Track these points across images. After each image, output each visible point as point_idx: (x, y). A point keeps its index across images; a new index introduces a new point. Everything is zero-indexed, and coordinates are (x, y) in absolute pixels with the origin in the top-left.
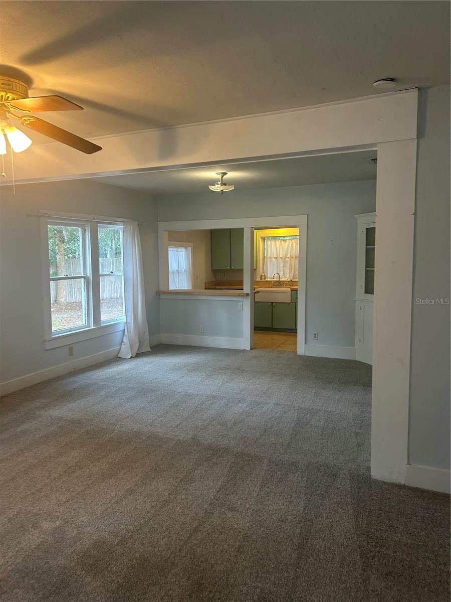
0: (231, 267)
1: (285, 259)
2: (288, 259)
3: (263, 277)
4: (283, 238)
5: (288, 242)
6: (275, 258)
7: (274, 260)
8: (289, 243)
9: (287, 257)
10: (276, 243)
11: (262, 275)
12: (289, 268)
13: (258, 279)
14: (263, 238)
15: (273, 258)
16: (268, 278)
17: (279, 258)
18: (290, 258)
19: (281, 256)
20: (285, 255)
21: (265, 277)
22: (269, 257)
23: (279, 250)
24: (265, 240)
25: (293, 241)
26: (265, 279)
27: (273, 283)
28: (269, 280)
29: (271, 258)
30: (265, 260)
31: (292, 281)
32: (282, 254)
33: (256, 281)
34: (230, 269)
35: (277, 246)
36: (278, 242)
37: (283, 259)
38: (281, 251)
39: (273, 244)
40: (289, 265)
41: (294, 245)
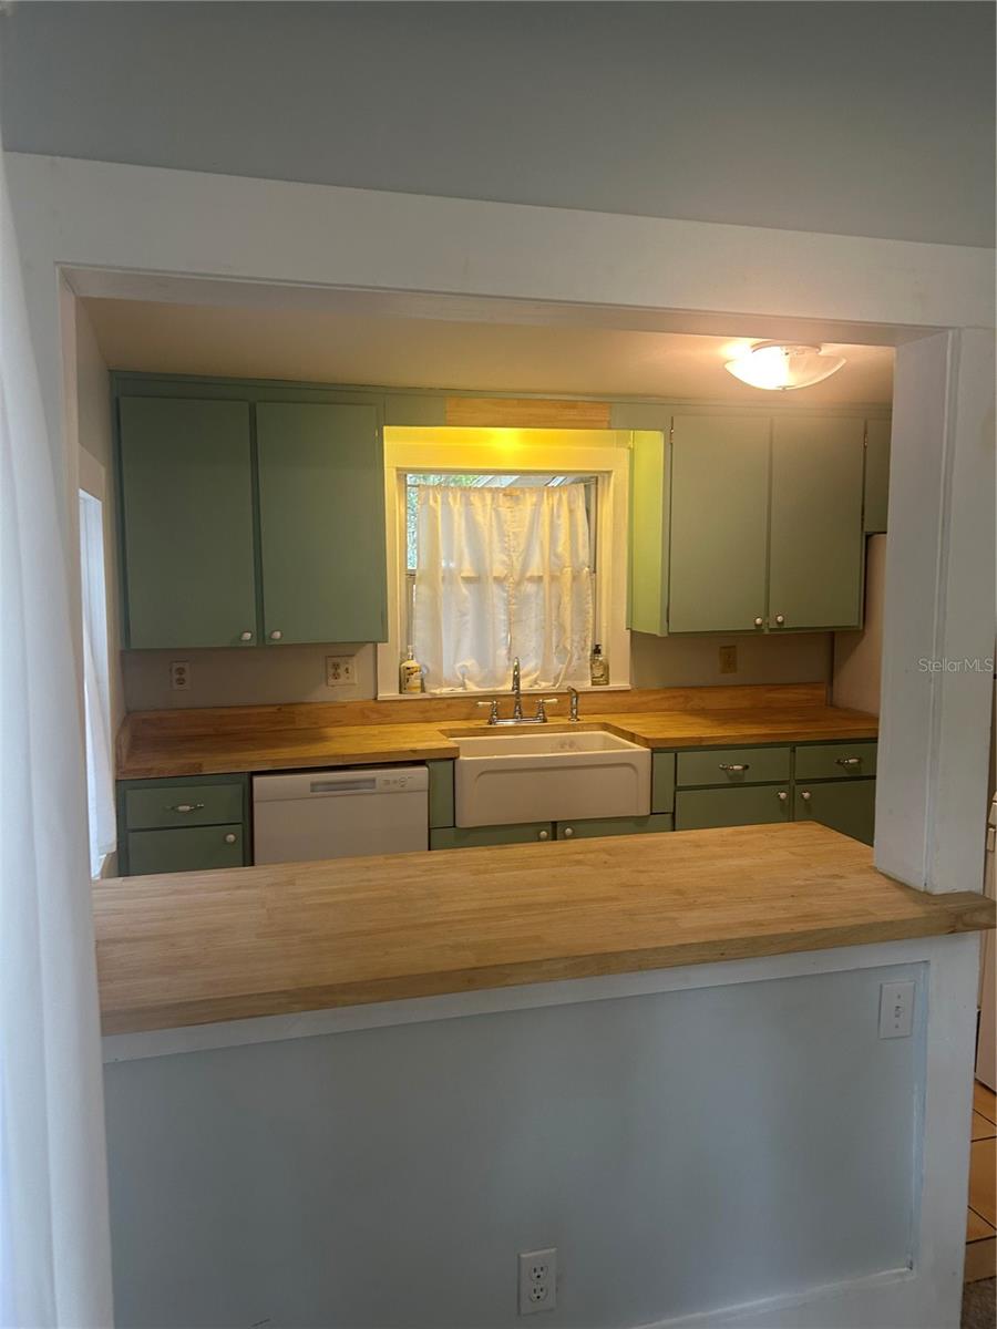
0: (261, 631)
1: (519, 583)
2: (530, 588)
3: (415, 681)
4: (506, 481)
5: (529, 500)
6: (467, 580)
7: (464, 590)
8: (538, 505)
9: (528, 574)
10: (468, 504)
11: (410, 671)
12: (537, 630)
13: (389, 692)
14: (402, 474)
15: (460, 580)
16: (441, 686)
17: (491, 580)
18: (546, 579)
19: (498, 570)
20: (517, 566)
21: (422, 680)
22: (441, 575)
23: (487, 540)
24: (406, 486)
25: (556, 497)
26: (423, 690)
27: (484, 706)
28: (445, 691)
29: (449, 578)
30: (421, 591)
31: (578, 694)
32: (503, 563)
33: (376, 699)
34: (254, 644)
35: (480, 518)
36: (483, 499)
37: (506, 584)
38: (497, 546)
39: (457, 507)
40: (533, 618)
41: (559, 517)
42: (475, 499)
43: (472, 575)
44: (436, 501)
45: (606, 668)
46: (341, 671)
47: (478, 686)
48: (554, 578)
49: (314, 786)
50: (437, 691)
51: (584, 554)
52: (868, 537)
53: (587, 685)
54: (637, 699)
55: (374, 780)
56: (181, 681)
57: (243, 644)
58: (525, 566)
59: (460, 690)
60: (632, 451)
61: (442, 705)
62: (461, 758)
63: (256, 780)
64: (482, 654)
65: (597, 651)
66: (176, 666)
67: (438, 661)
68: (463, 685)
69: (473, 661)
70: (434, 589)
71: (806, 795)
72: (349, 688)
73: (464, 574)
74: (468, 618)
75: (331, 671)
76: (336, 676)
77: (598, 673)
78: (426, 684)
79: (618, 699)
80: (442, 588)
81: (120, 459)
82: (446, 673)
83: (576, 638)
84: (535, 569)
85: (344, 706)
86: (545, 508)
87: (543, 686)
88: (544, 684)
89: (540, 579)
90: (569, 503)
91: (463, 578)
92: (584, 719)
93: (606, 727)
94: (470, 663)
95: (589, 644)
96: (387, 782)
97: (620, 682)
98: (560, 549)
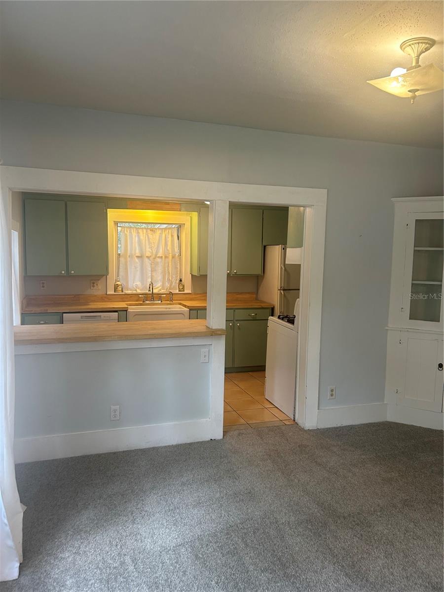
0: (68, 271)
1: (155, 258)
2: (159, 260)
3: (120, 288)
4: (151, 226)
5: (158, 232)
6: (138, 257)
7: (137, 260)
8: (161, 234)
9: (158, 256)
10: (138, 233)
11: (118, 285)
12: (161, 274)
13: (111, 292)
14: (116, 223)
15: (135, 257)
16: (128, 290)
17: (145, 257)
18: (163, 257)
19: (148, 254)
20: (154, 252)
21: (122, 289)
22: (128, 255)
23: (144, 243)
24: (118, 226)
25: (167, 231)
26: (122, 292)
27: (141, 297)
28: (129, 292)
29: (131, 256)
30: (122, 260)
31: (172, 294)
32: (150, 252)
33: (106, 294)
34: (65, 275)
35: (142, 237)
36: (143, 231)
37: (151, 258)
38: (148, 246)
39: (134, 234)
40: (160, 269)
41: (168, 238)
42: (140, 231)
43: (139, 255)
44: (127, 231)
45: (184, 286)
46: (95, 285)
47: (140, 290)
48: (166, 257)
49: (82, 317)
50: (127, 292)
51: (176, 250)
52: (265, 247)
53: (177, 291)
54: (193, 296)
55: (100, 316)
56: (43, 287)
57: (62, 275)
58: (157, 252)
59: (135, 292)
60: (191, 218)
61: (128, 296)
62: (129, 310)
63: (64, 314)
64: (142, 280)
65: (181, 281)
66: (41, 282)
67: (127, 282)
68: (136, 290)
69: (140, 283)
70: (126, 258)
71: (238, 324)
72: (98, 290)
73: (137, 255)
74: (137, 269)
75: (92, 285)
76: (93, 286)
77: (181, 287)
78: (123, 290)
79: (187, 296)
80: (129, 259)
81: (25, 220)
82: (130, 286)
83: (174, 276)
84: (160, 254)
85: (96, 296)
86: (164, 235)
87: (162, 291)
88: (163, 291)
89: (162, 257)
90: (171, 233)
91: (136, 256)
92: (174, 302)
93: (180, 304)
94: (139, 283)
95: (178, 278)
96: (105, 317)
97: (188, 290)
98: (168, 248)
